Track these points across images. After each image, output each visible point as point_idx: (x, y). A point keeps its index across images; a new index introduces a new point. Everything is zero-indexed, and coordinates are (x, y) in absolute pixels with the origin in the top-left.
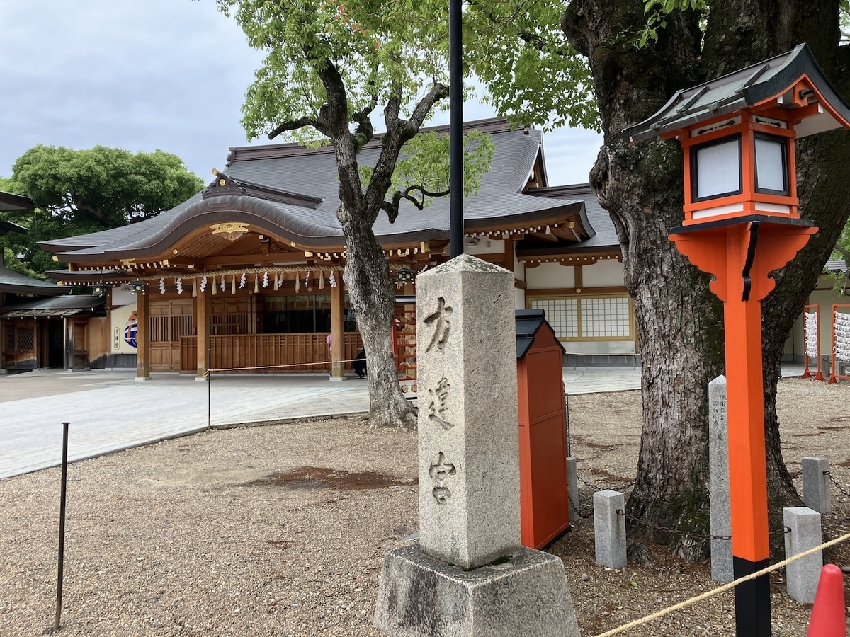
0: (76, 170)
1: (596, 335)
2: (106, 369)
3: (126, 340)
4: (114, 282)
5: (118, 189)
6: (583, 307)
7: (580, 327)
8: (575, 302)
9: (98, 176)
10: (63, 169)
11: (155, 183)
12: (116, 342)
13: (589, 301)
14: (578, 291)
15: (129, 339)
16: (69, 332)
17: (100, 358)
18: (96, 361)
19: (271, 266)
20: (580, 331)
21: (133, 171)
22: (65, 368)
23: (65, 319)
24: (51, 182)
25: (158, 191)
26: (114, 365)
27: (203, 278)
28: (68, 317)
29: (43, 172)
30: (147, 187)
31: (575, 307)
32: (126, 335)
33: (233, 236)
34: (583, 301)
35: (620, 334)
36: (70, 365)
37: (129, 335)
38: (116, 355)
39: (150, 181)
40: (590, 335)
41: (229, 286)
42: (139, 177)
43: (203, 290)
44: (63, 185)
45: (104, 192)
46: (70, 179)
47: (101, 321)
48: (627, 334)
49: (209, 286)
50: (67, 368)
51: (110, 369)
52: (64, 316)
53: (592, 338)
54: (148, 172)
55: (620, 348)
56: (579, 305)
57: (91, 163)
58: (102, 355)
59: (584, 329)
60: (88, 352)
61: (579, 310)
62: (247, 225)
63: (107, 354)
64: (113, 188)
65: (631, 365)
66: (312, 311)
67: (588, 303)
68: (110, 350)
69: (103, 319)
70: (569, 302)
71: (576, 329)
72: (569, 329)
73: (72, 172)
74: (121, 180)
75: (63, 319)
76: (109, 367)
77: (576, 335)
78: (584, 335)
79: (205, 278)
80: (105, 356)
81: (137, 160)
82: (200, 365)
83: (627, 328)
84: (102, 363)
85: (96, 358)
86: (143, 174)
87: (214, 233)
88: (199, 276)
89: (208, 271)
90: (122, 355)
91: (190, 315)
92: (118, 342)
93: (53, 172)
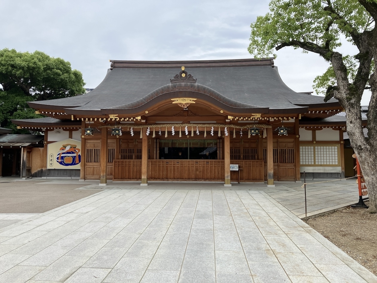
0: (27, 63)
1: (322, 163)
2: (43, 178)
3: (58, 161)
4: (50, 128)
5: (46, 76)
6: (316, 150)
7: (315, 159)
8: (312, 147)
9: (39, 68)
10: (18, 61)
11: (66, 75)
12: (51, 162)
13: (319, 147)
14: (315, 142)
15: (60, 160)
16: (24, 155)
17: (39, 171)
18: (36, 173)
19: (189, 123)
20: (315, 162)
21: (55, 67)
22: (21, 177)
23: (22, 148)
24: (10, 68)
25: (67, 79)
26: (48, 175)
27: (148, 128)
28: (24, 147)
29: (6, 62)
30: (62, 77)
31: (312, 150)
32: (58, 158)
33: (185, 105)
34: (316, 147)
35: (334, 163)
36: (24, 175)
37: (60, 158)
38: (49, 170)
39: (63, 74)
40: (320, 163)
41: (163, 133)
42: (59, 71)
43: (148, 135)
44: (17, 71)
45: (38, 77)
46: (23, 68)
47: (40, 150)
48: (337, 163)
49: (151, 133)
50: (23, 177)
51: (45, 178)
52: (22, 147)
53: (320, 165)
54: (63, 69)
55: (334, 170)
56: (314, 149)
57: (36, 60)
58: (40, 169)
59: (317, 161)
60: (31, 168)
61: (314, 152)
62: (195, 99)
63: (44, 169)
64: (44, 75)
65: (338, 178)
66: (187, 148)
67: (318, 148)
68: (46, 167)
69: (41, 149)
70: (309, 147)
71: (313, 160)
72: (310, 160)
73: (24, 64)
74: (49, 71)
75: (21, 148)
76: (44, 176)
77: (313, 163)
78: (317, 163)
79: (149, 128)
80: (42, 170)
81: (57, 61)
82: (144, 177)
83: (337, 161)
84: (40, 174)
85: (36, 171)
86: (60, 69)
87: (173, 103)
88: (146, 126)
89: (151, 124)
90: (55, 169)
91: (113, 148)
92: (52, 162)
93: (12, 63)
